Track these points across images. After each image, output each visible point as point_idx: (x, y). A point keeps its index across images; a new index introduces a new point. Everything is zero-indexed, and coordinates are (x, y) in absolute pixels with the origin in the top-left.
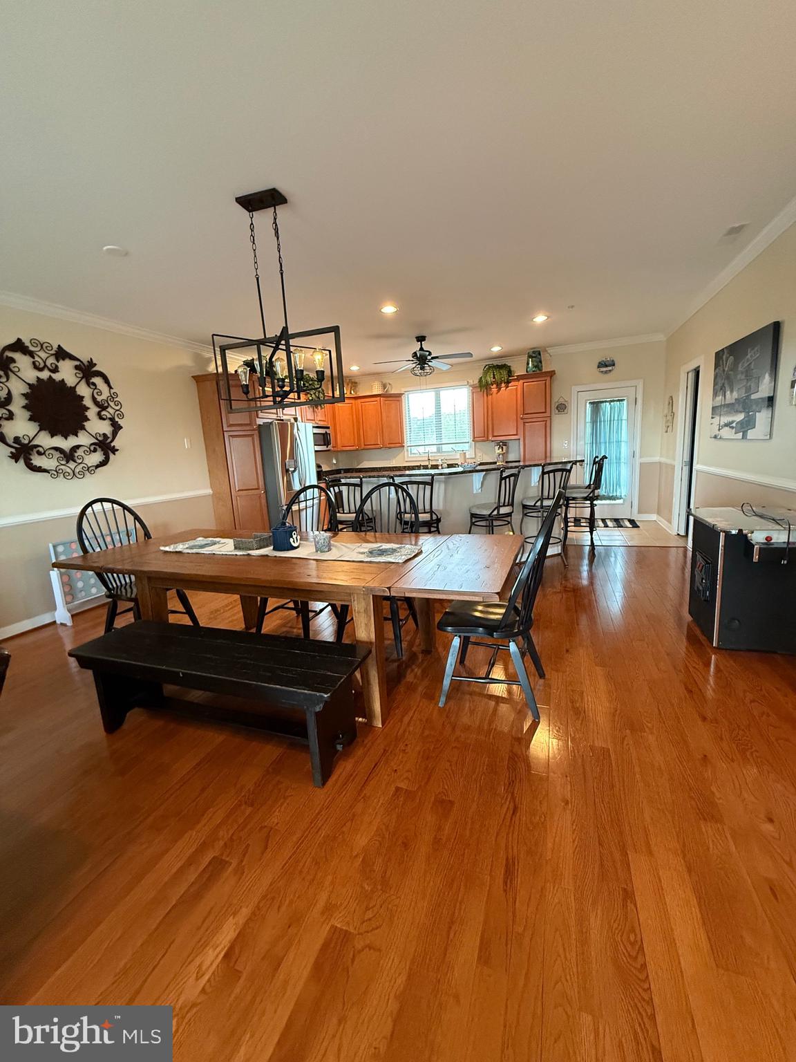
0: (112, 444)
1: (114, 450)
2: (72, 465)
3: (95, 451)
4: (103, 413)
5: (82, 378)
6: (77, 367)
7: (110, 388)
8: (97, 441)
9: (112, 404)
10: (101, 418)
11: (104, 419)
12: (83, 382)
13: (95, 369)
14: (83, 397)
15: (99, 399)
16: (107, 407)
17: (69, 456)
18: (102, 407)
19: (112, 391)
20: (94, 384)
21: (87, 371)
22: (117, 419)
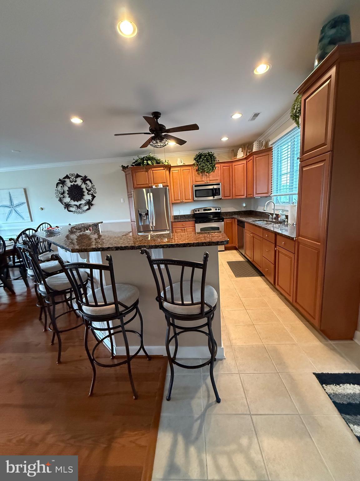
0: (91, 203)
1: (92, 205)
2: (79, 210)
3: (86, 205)
4: (90, 192)
5: (83, 182)
6: (81, 179)
7: (92, 183)
8: (86, 202)
9: (92, 189)
10: (88, 194)
11: (89, 195)
12: (83, 183)
13: (87, 178)
14: (83, 188)
15: (88, 188)
16: (90, 190)
17: (79, 207)
18: (89, 191)
19: (92, 185)
20: (86, 183)
21: (85, 180)
22: (94, 194)
